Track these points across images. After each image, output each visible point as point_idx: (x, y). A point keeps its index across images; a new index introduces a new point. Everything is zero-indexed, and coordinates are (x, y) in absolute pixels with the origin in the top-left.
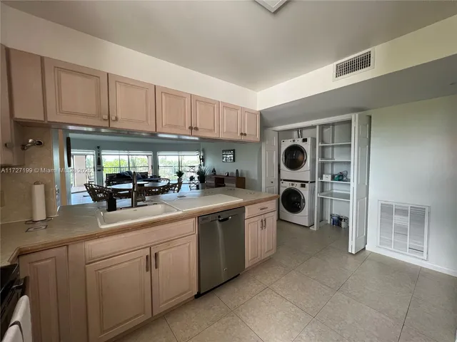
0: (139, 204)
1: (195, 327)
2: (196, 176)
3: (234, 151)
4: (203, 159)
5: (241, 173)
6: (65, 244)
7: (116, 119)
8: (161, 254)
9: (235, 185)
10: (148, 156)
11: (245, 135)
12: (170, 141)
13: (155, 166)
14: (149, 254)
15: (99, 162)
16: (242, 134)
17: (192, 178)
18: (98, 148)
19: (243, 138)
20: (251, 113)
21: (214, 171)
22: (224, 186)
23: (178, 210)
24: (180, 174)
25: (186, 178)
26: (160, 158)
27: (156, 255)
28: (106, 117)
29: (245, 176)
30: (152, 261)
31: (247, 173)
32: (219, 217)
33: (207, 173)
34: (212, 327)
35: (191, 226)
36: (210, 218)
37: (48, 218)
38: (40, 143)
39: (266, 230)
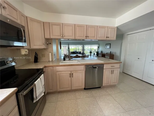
0: (71, 60)
1: (82, 96)
2: (96, 53)
3: (110, 44)
4: (99, 47)
5: (113, 53)
6: (52, 66)
7: (65, 36)
8: (74, 74)
9: (109, 57)
10: (82, 46)
11: (108, 37)
12: (89, 42)
13: (83, 50)
14: (70, 73)
15: (69, 48)
16: (107, 37)
17: (94, 54)
18: (69, 44)
19: (108, 39)
20: (112, 28)
21: (102, 52)
22: (105, 57)
23: (80, 62)
24: (91, 52)
25: (92, 54)
26: (85, 47)
27: (72, 74)
28: (62, 36)
29: (114, 54)
30: (71, 75)
31: (115, 53)
32: (93, 66)
33: (100, 52)
34: (86, 98)
35: (83, 68)
36: (90, 66)
37: (52, 61)
38: (50, 43)
39: (114, 75)
